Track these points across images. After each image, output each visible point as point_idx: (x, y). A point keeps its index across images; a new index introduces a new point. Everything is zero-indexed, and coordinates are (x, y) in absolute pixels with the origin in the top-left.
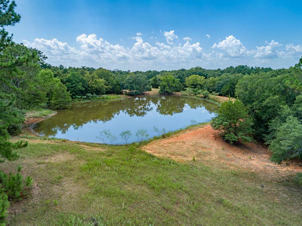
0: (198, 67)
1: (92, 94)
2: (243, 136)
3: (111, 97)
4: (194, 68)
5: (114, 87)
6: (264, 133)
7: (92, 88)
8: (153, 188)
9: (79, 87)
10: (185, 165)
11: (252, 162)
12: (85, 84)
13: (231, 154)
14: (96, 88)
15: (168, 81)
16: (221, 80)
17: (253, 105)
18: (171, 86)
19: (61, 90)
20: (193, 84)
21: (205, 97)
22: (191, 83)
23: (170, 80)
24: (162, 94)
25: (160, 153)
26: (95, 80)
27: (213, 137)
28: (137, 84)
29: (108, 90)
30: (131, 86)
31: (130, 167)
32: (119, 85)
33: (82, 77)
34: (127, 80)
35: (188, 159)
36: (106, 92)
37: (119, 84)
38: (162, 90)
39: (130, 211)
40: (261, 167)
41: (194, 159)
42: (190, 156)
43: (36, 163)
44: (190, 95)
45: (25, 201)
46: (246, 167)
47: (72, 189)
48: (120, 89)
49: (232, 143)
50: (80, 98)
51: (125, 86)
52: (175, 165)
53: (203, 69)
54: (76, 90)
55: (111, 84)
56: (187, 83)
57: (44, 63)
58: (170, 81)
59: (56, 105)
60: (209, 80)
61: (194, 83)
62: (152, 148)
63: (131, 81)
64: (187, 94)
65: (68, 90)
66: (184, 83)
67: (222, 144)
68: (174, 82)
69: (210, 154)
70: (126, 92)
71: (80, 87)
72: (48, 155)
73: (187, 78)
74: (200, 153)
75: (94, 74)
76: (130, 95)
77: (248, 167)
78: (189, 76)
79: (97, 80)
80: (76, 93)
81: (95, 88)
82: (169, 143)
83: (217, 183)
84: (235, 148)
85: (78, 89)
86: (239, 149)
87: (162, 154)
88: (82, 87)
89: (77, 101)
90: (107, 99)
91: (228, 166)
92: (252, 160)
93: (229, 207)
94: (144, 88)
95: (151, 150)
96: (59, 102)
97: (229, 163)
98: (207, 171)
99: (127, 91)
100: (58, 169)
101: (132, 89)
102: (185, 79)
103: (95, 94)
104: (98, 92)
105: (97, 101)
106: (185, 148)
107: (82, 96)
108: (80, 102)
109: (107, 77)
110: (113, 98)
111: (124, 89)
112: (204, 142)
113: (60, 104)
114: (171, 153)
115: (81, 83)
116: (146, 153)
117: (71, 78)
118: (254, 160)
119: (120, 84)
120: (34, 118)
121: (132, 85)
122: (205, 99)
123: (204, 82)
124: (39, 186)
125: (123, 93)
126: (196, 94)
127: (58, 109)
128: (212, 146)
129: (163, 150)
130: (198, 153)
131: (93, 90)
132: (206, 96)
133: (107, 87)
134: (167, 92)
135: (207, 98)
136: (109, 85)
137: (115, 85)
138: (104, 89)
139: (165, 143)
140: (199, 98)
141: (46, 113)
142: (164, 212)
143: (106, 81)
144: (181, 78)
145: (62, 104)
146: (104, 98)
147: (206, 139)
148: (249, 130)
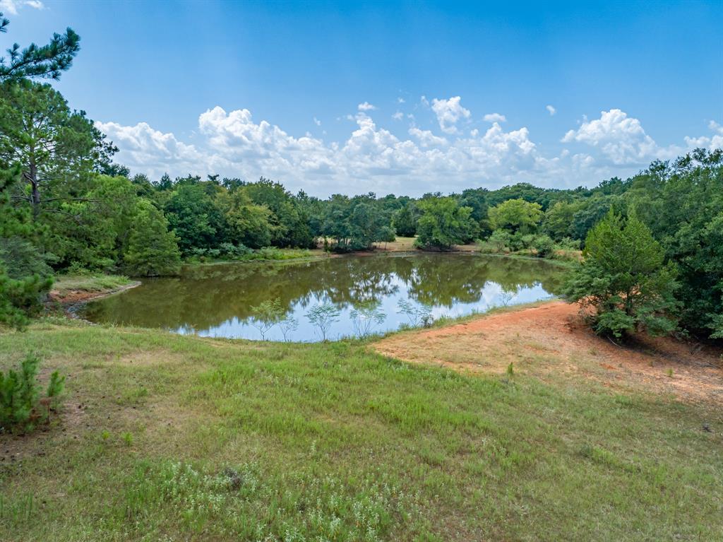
0: (524, 184)
1: (235, 243)
2: (651, 317)
3: (285, 254)
4: (511, 186)
5: (292, 229)
6: (711, 310)
7: (236, 228)
8: (397, 420)
9: (199, 225)
10: (485, 382)
11: (675, 383)
12: (216, 217)
13: (614, 365)
14: (247, 228)
15: (438, 214)
16: (587, 207)
17: (679, 238)
18: (449, 227)
19: (153, 224)
20: (510, 224)
21: (542, 255)
22: (503, 220)
23: (445, 210)
24: (423, 250)
25: (417, 357)
26: (242, 207)
27: (565, 325)
28: (356, 221)
29: (278, 236)
30: (339, 226)
31: (335, 380)
32: (308, 223)
33: (208, 201)
34: (329, 211)
35: (493, 370)
36: (271, 241)
37: (309, 221)
38: (423, 240)
39: (331, 463)
40: (702, 394)
41: (511, 371)
42: (499, 365)
43: (78, 366)
44: (500, 250)
45: (44, 437)
46: (657, 392)
47: (174, 416)
48: (310, 234)
49: (618, 335)
50: (204, 254)
51: (323, 227)
52: (458, 381)
53: (536, 189)
54: (193, 234)
55: (287, 221)
56: (492, 222)
57: (110, 164)
58: (446, 214)
59: (140, 264)
60: (553, 211)
61: (513, 220)
62: (395, 347)
63: (340, 213)
64: (493, 248)
65: (170, 228)
66: (485, 221)
67: (591, 342)
68: (457, 215)
69: (556, 363)
70: (326, 243)
71: (203, 224)
72: (112, 354)
73: (491, 210)
74: (529, 358)
75: (242, 191)
76: (337, 250)
77: (663, 391)
78: (499, 205)
79: (248, 208)
80: (193, 241)
81: (244, 228)
82: (442, 337)
83: (574, 419)
84: (626, 352)
85: (198, 231)
86: (638, 355)
87: (422, 359)
88: (209, 224)
89: (196, 262)
90: (274, 258)
91: (607, 388)
92: (674, 378)
93: (609, 465)
94: (374, 231)
95: (393, 352)
96: (147, 257)
97: (611, 382)
98: (548, 396)
99: (330, 240)
100: (138, 379)
101: (343, 234)
102: (485, 210)
103: (242, 245)
104: (252, 240)
105: (248, 262)
106: (486, 348)
107: (208, 250)
108: (202, 264)
109: (274, 202)
110: (290, 258)
111: (320, 234)
112: (539, 336)
113: (149, 264)
114: (447, 358)
115: (206, 215)
116: (377, 356)
117: (181, 200)
118: (681, 379)
119: (311, 222)
120: (80, 291)
121: (343, 224)
122: (541, 259)
123: (537, 218)
124: (83, 408)
125: (319, 246)
126: (519, 248)
127: (144, 277)
128: (561, 346)
129: (424, 351)
130: (522, 359)
131: (238, 234)
132: (544, 251)
133: (274, 228)
134: (437, 243)
135: (548, 256)
136: (282, 224)
137: (297, 225)
138: (268, 234)
139: (431, 336)
140: (525, 257)
141: (112, 281)
142: (424, 466)
143: (272, 213)
144: (477, 208)
145: (154, 263)
146: (268, 255)
147: (544, 330)
148: (667, 301)
